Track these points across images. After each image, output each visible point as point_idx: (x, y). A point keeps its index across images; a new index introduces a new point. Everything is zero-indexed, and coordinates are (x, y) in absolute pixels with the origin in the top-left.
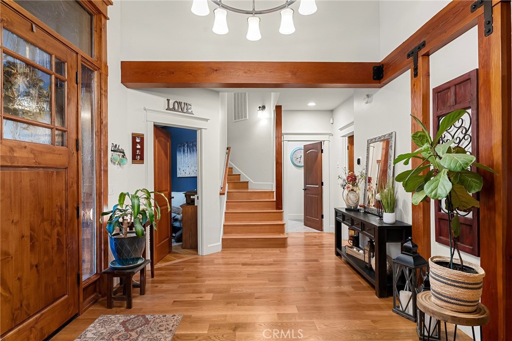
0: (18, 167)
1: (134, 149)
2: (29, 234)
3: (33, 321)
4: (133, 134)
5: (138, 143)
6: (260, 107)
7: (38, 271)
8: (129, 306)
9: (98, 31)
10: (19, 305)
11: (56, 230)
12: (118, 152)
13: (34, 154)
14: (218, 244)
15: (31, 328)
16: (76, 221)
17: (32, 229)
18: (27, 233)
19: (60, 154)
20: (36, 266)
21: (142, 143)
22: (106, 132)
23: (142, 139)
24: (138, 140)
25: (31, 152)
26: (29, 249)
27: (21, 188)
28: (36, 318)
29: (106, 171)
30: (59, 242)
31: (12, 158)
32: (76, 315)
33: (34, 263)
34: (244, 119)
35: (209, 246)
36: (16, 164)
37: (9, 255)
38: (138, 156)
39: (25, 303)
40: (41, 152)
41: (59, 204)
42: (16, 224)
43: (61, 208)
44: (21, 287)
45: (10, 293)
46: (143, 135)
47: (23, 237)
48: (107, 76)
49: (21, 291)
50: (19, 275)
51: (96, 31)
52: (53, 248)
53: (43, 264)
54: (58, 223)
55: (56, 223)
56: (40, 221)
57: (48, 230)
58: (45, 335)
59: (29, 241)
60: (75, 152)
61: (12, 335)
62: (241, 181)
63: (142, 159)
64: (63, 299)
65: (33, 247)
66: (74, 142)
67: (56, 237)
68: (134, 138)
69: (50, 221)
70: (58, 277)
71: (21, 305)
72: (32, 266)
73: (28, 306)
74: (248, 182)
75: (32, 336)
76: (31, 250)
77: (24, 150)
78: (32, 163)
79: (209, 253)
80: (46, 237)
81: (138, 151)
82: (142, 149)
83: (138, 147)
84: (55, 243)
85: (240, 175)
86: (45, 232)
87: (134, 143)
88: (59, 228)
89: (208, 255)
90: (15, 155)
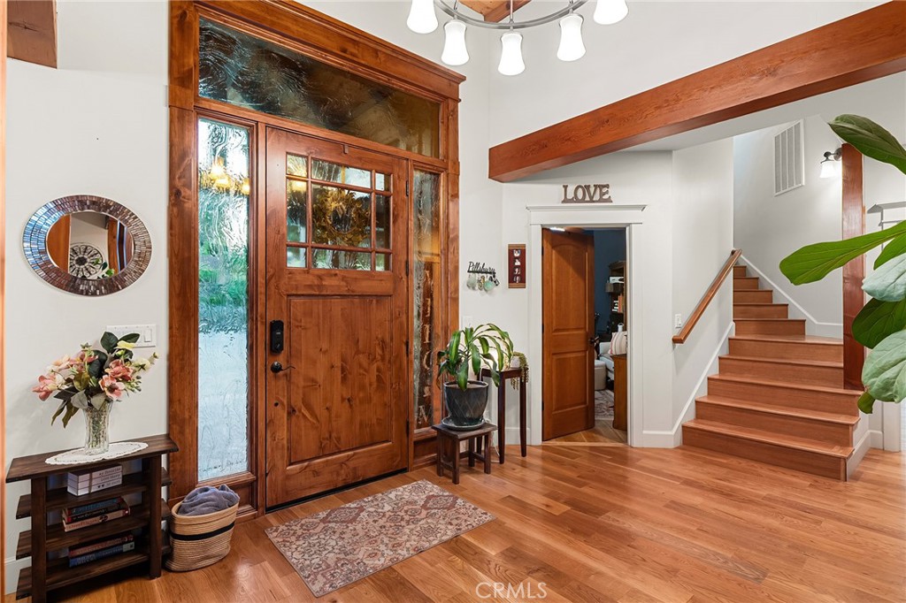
0: (328, 295)
1: (512, 267)
2: (340, 365)
3: (344, 457)
4: (510, 246)
5: (517, 258)
6: (827, 155)
7: (351, 406)
8: (456, 481)
9: (445, 121)
10: (327, 435)
11: (375, 365)
12: (482, 273)
13: (346, 282)
14: (669, 433)
15: (342, 463)
16: (405, 358)
17: (344, 360)
18: (338, 363)
19: (381, 280)
20: (349, 400)
21: (522, 258)
22: (457, 248)
23: (523, 252)
24: (517, 254)
25: (343, 280)
26: (340, 380)
27: (330, 318)
28: (348, 455)
29: (456, 300)
30: (379, 379)
31: (320, 287)
32: (404, 470)
33: (347, 396)
34: (795, 186)
35: (645, 432)
36: (324, 293)
37: (316, 382)
38: (517, 276)
39: (334, 435)
40: (356, 279)
41: (380, 336)
42: (325, 352)
43: (383, 341)
44: (330, 417)
45: (318, 421)
46: (524, 246)
47: (333, 367)
48: (458, 175)
49: (330, 421)
50: (328, 405)
51: (443, 123)
52: (371, 385)
53: (358, 400)
54: (378, 357)
55: (375, 358)
56: (353, 353)
57: (365, 364)
58: (359, 477)
59: (340, 372)
60: (404, 275)
61: (319, 463)
62: (790, 317)
63: (523, 280)
64: (385, 445)
65: (344, 379)
66: (403, 265)
67: (376, 373)
68: (511, 252)
69: (367, 354)
70: (377, 419)
71: (330, 436)
72: (343, 399)
73: (338, 439)
74: (804, 321)
75: (343, 471)
76: (342, 382)
77: (334, 278)
78: (344, 291)
79: (645, 446)
80: (362, 371)
81: (517, 270)
82: (523, 267)
83: (518, 263)
84: (374, 379)
85: (787, 305)
86: (361, 366)
87: (512, 259)
88: (380, 363)
89: (643, 449)
90: (324, 283)
